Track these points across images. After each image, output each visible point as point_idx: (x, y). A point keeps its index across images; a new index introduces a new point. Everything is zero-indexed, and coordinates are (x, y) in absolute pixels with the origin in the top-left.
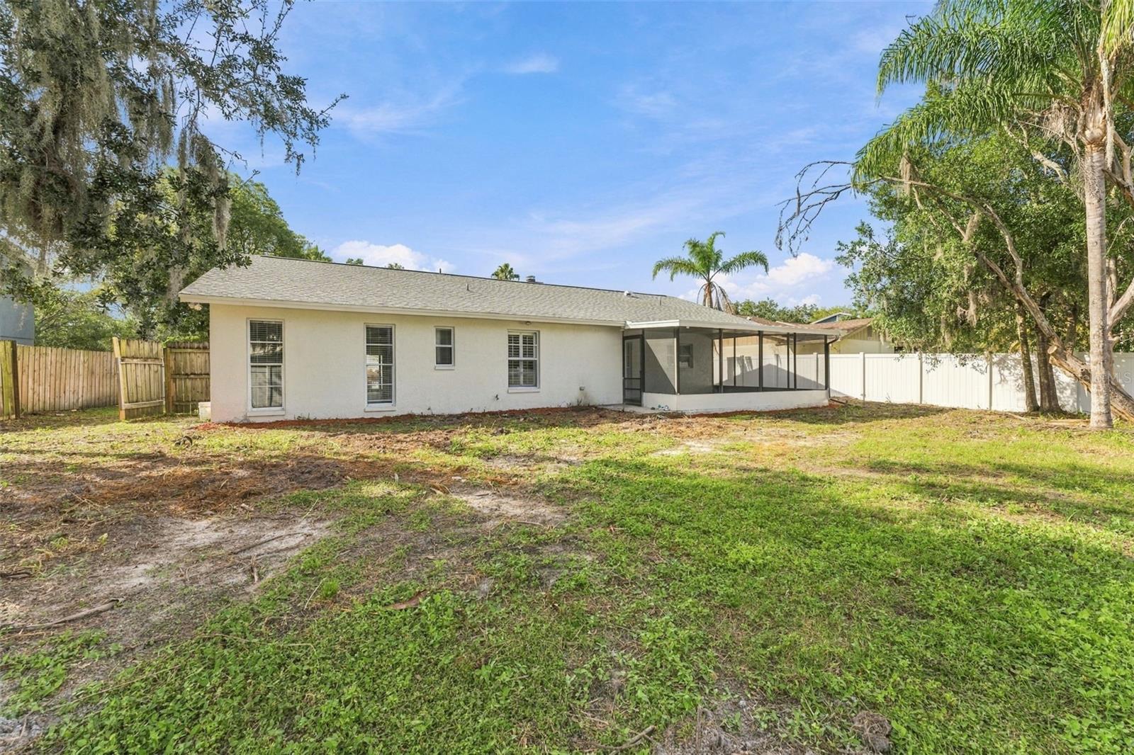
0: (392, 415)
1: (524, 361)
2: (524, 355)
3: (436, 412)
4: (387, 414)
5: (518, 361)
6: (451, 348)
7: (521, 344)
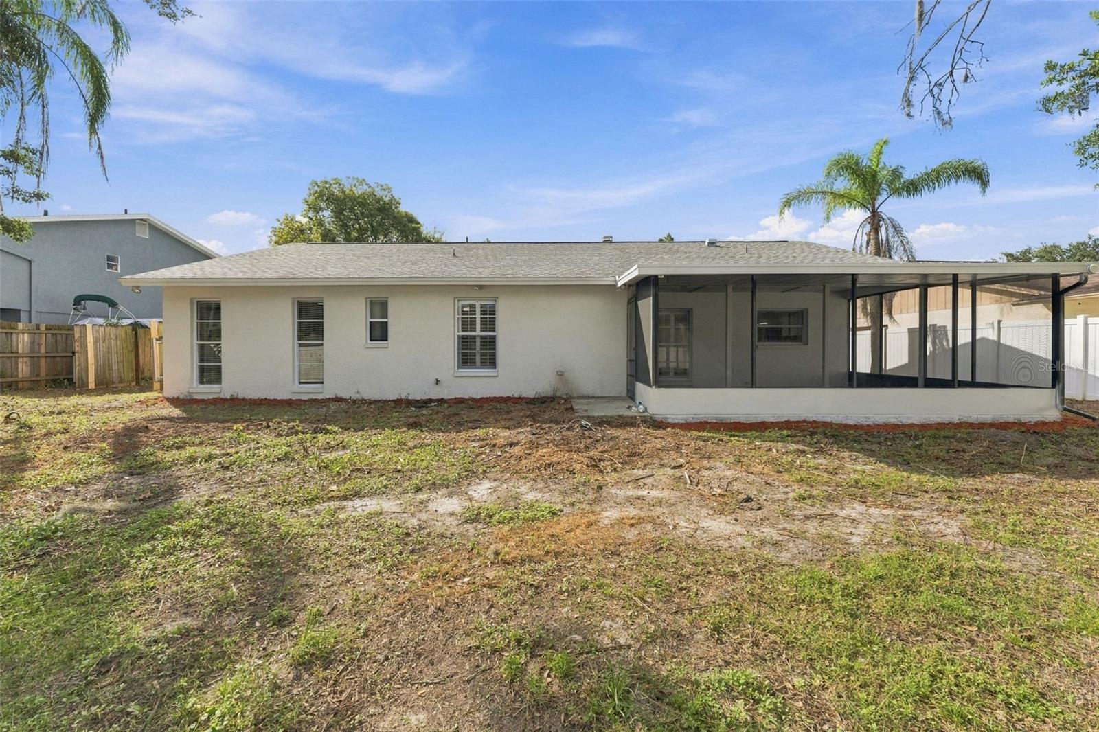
0: (320, 397)
1: (482, 337)
2: (483, 329)
3: (366, 397)
4: (314, 397)
5: (474, 337)
6: (387, 322)
7: (478, 316)
